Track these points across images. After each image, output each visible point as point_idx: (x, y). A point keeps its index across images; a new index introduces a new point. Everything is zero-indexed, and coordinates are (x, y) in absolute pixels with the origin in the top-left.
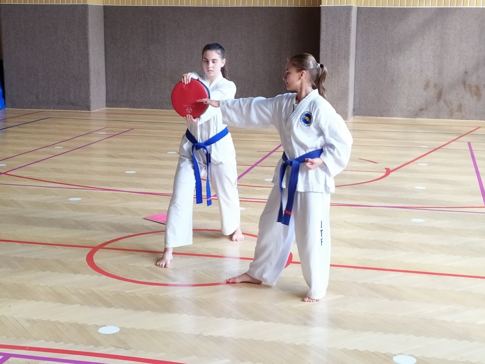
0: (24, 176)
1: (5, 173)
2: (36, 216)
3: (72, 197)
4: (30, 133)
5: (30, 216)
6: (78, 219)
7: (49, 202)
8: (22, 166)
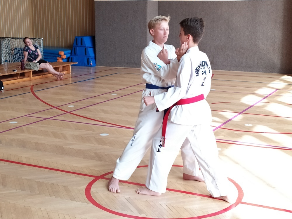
0: (81, 115)
1: (70, 113)
2: (71, 147)
3: (103, 133)
4: (101, 83)
5: (68, 147)
6: (98, 152)
7: (86, 136)
8: (83, 107)
